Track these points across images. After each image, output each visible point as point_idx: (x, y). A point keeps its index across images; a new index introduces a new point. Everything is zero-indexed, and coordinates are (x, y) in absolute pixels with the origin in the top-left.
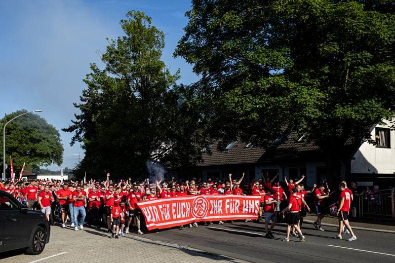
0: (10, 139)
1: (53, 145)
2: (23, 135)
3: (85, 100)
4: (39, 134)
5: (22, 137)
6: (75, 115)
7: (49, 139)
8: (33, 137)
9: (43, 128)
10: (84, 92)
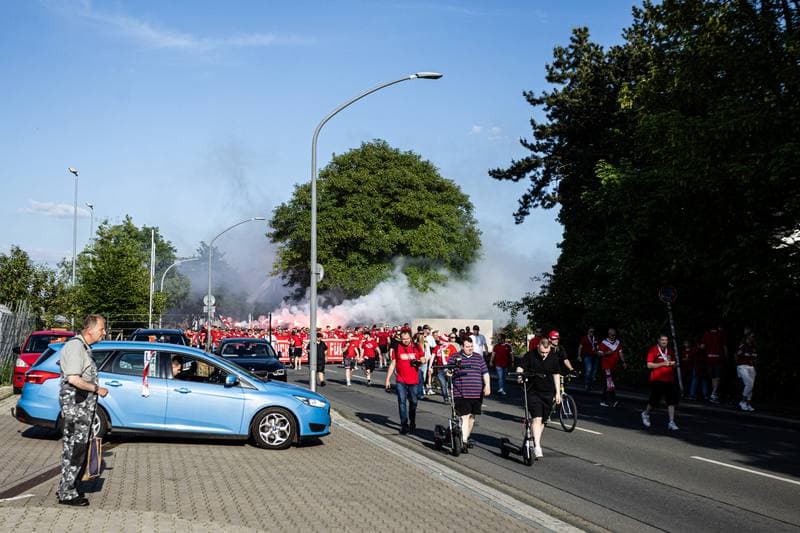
0: (345, 217)
1: (453, 234)
2: (377, 206)
3: (559, 80)
4: (418, 204)
5: (373, 211)
6: (533, 122)
7: (445, 218)
8: (400, 214)
9: (430, 188)
10: (558, 52)
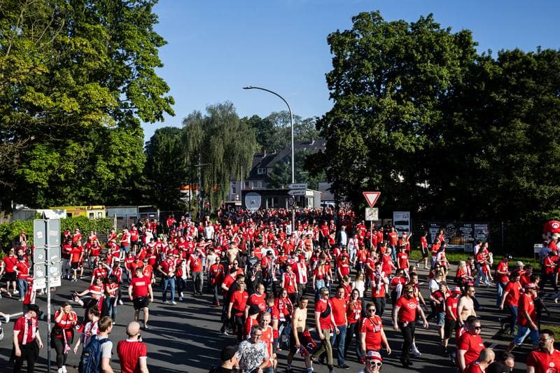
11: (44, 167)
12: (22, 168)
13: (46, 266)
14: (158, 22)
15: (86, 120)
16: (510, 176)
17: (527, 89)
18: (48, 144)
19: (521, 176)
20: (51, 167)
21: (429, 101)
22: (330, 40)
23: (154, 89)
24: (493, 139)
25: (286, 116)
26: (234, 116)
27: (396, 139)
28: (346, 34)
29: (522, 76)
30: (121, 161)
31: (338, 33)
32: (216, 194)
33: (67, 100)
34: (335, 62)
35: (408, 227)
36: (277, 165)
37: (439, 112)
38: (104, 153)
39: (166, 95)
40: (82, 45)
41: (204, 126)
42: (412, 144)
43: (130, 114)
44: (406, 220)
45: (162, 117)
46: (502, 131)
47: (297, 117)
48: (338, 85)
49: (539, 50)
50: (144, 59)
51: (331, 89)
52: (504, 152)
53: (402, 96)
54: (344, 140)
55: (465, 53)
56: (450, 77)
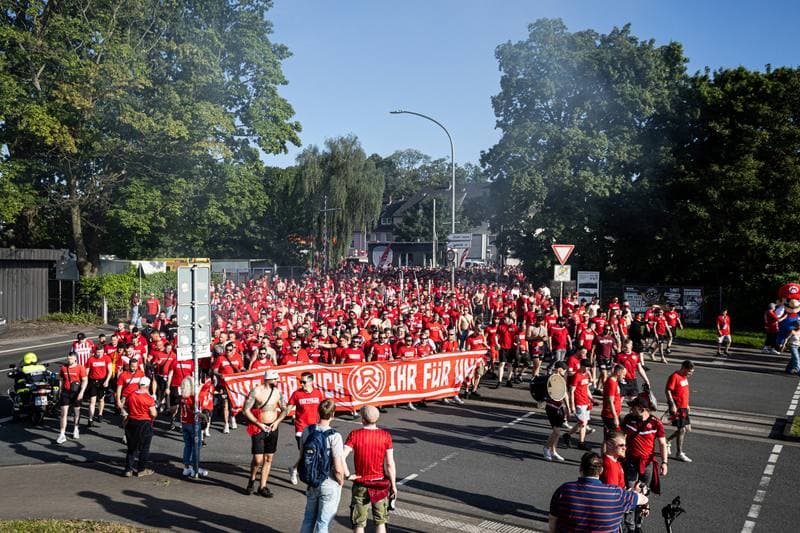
11: (143, 207)
12: (115, 208)
13: (193, 330)
14: (272, 32)
15: (197, 148)
16: (734, 229)
17: (760, 117)
18: (147, 179)
19: (750, 228)
20: (152, 207)
21: (626, 132)
22: (499, 53)
23: (277, 112)
24: (714, 180)
25: (413, 156)
26: (359, 153)
27: (586, 179)
28: (520, 45)
29: (750, 101)
30: (238, 201)
31: (509, 44)
32: (336, 247)
33: (173, 123)
34: (504, 82)
35: (597, 291)
36: (409, 214)
37: (639, 146)
38: (215, 192)
39: (292, 120)
40: (191, 53)
41: (321, 164)
42: (606, 186)
43: (246, 142)
44: (593, 282)
45: (285, 148)
46: (728, 171)
47: (426, 157)
48: (506, 111)
49: (768, 70)
50: (266, 73)
51: (498, 116)
52: (728, 197)
53: (592, 125)
54: (518, 180)
55: (672, 71)
56: (656, 102)
